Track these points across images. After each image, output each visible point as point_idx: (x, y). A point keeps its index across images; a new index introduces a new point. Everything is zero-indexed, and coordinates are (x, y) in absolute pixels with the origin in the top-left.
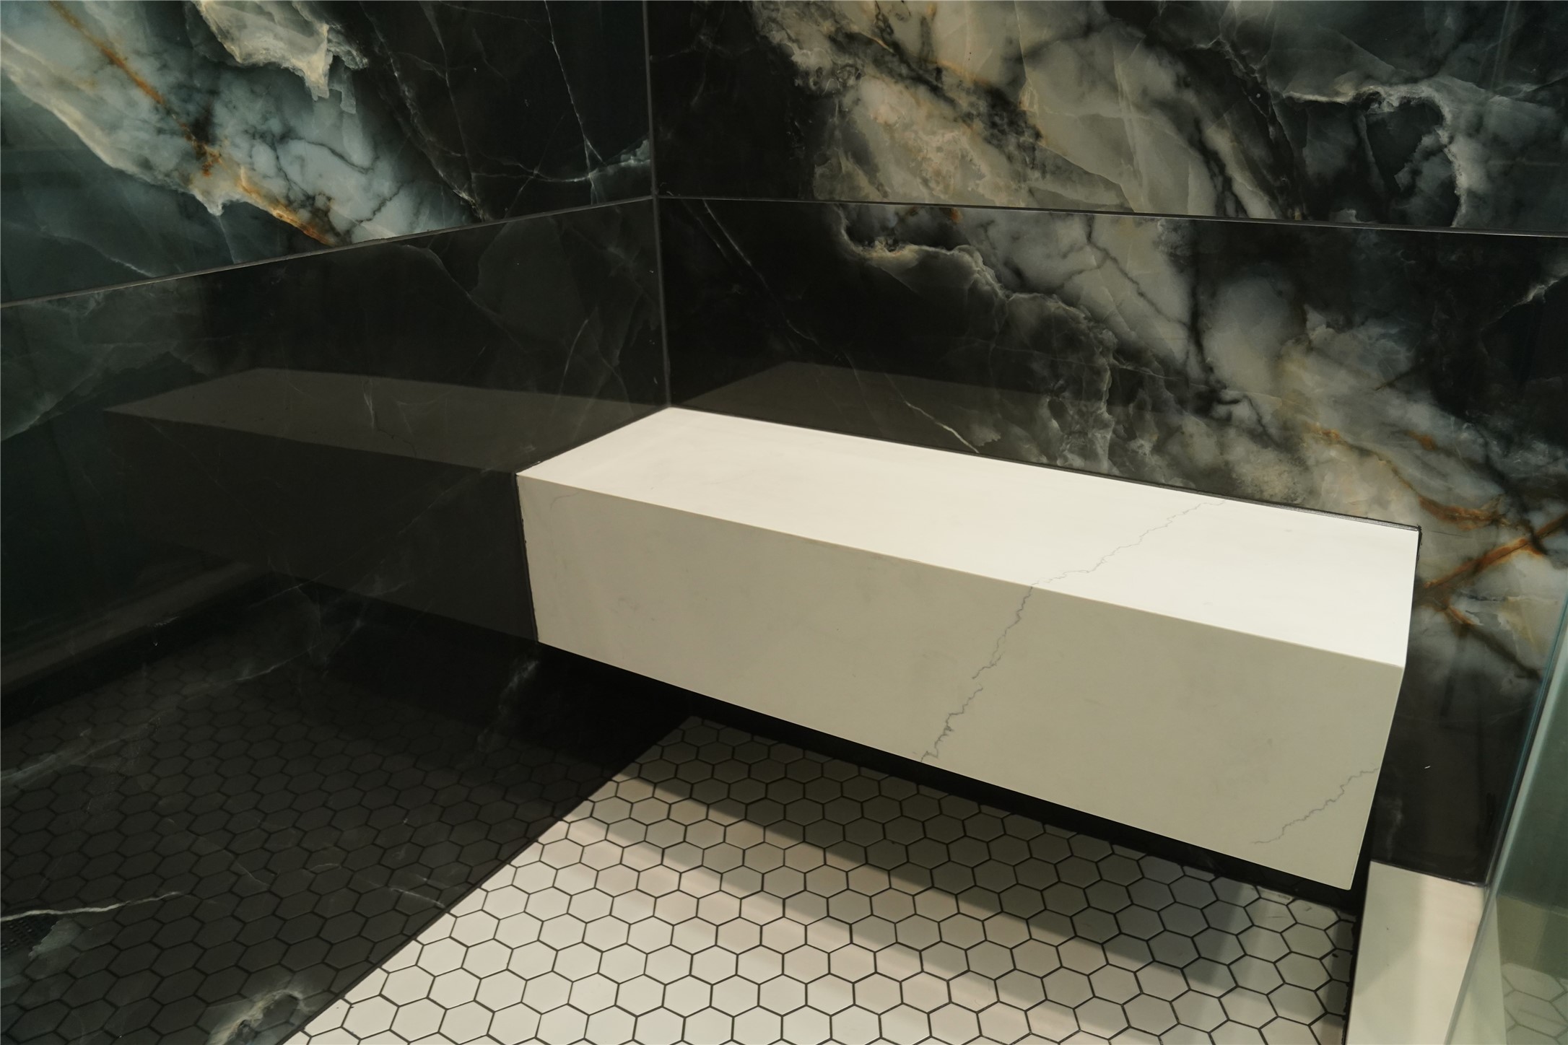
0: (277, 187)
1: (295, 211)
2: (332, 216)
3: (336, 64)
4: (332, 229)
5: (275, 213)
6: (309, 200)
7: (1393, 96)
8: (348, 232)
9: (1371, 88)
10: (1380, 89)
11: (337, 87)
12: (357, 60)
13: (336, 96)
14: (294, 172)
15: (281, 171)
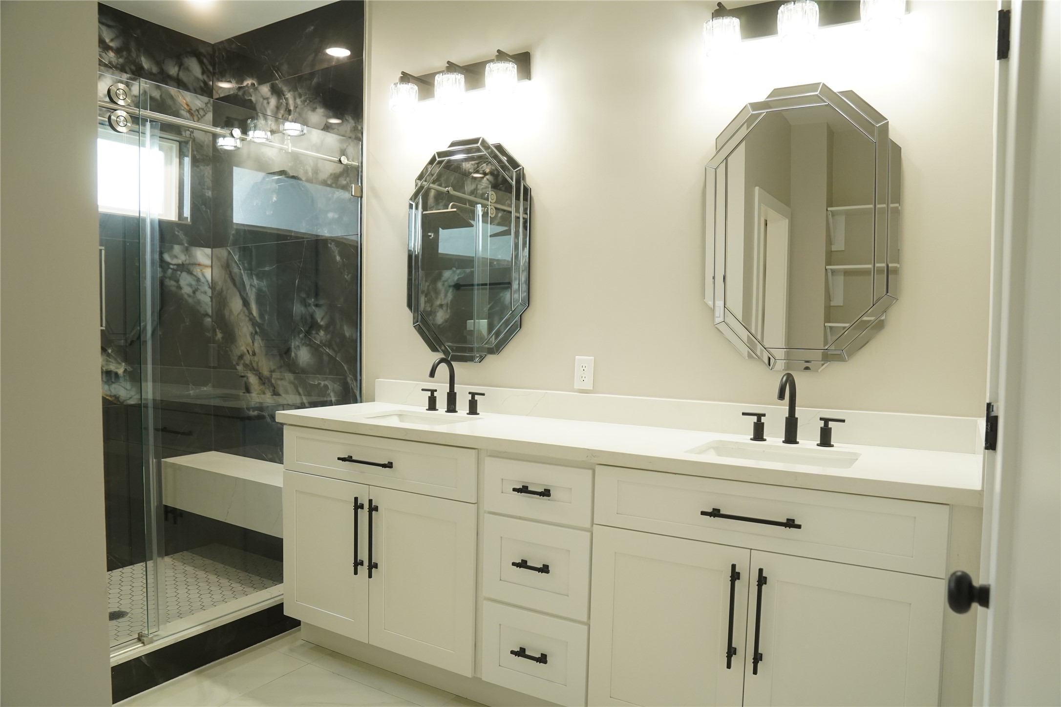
0: (109, 393)
1: (111, 397)
2: (120, 399)
3: (125, 371)
4: (120, 401)
5: (107, 398)
6: (115, 396)
7: (323, 383)
8: (123, 402)
9: (320, 382)
10: (321, 382)
11: (125, 374)
12: (129, 369)
13: (124, 376)
14: (113, 390)
15: (110, 390)
